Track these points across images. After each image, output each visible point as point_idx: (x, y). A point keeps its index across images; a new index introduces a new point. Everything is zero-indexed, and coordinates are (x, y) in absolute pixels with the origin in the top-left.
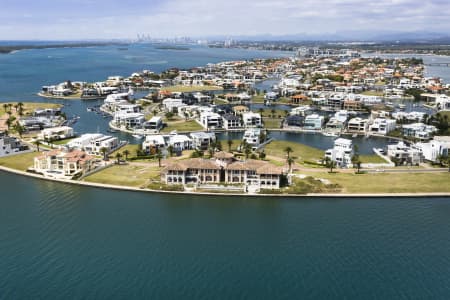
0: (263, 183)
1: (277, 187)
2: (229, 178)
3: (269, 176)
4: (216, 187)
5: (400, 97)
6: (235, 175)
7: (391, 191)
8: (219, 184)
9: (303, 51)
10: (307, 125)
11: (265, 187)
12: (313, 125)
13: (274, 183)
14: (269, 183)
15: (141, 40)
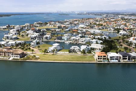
0: (15, 57)
1: (19, 58)
2: (7, 55)
3: (16, 54)
4: (3, 57)
5: (112, 31)
6: (9, 54)
7: (54, 60)
8: (4, 57)
9: (105, 16)
10: (63, 39)
11: (15, 58)
12: (64, 40)
13: (18, 57)
14: (16, 57)
15: (58, 12)
